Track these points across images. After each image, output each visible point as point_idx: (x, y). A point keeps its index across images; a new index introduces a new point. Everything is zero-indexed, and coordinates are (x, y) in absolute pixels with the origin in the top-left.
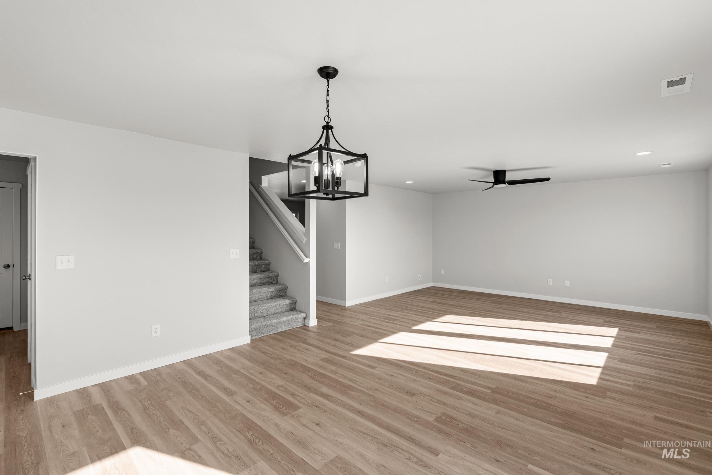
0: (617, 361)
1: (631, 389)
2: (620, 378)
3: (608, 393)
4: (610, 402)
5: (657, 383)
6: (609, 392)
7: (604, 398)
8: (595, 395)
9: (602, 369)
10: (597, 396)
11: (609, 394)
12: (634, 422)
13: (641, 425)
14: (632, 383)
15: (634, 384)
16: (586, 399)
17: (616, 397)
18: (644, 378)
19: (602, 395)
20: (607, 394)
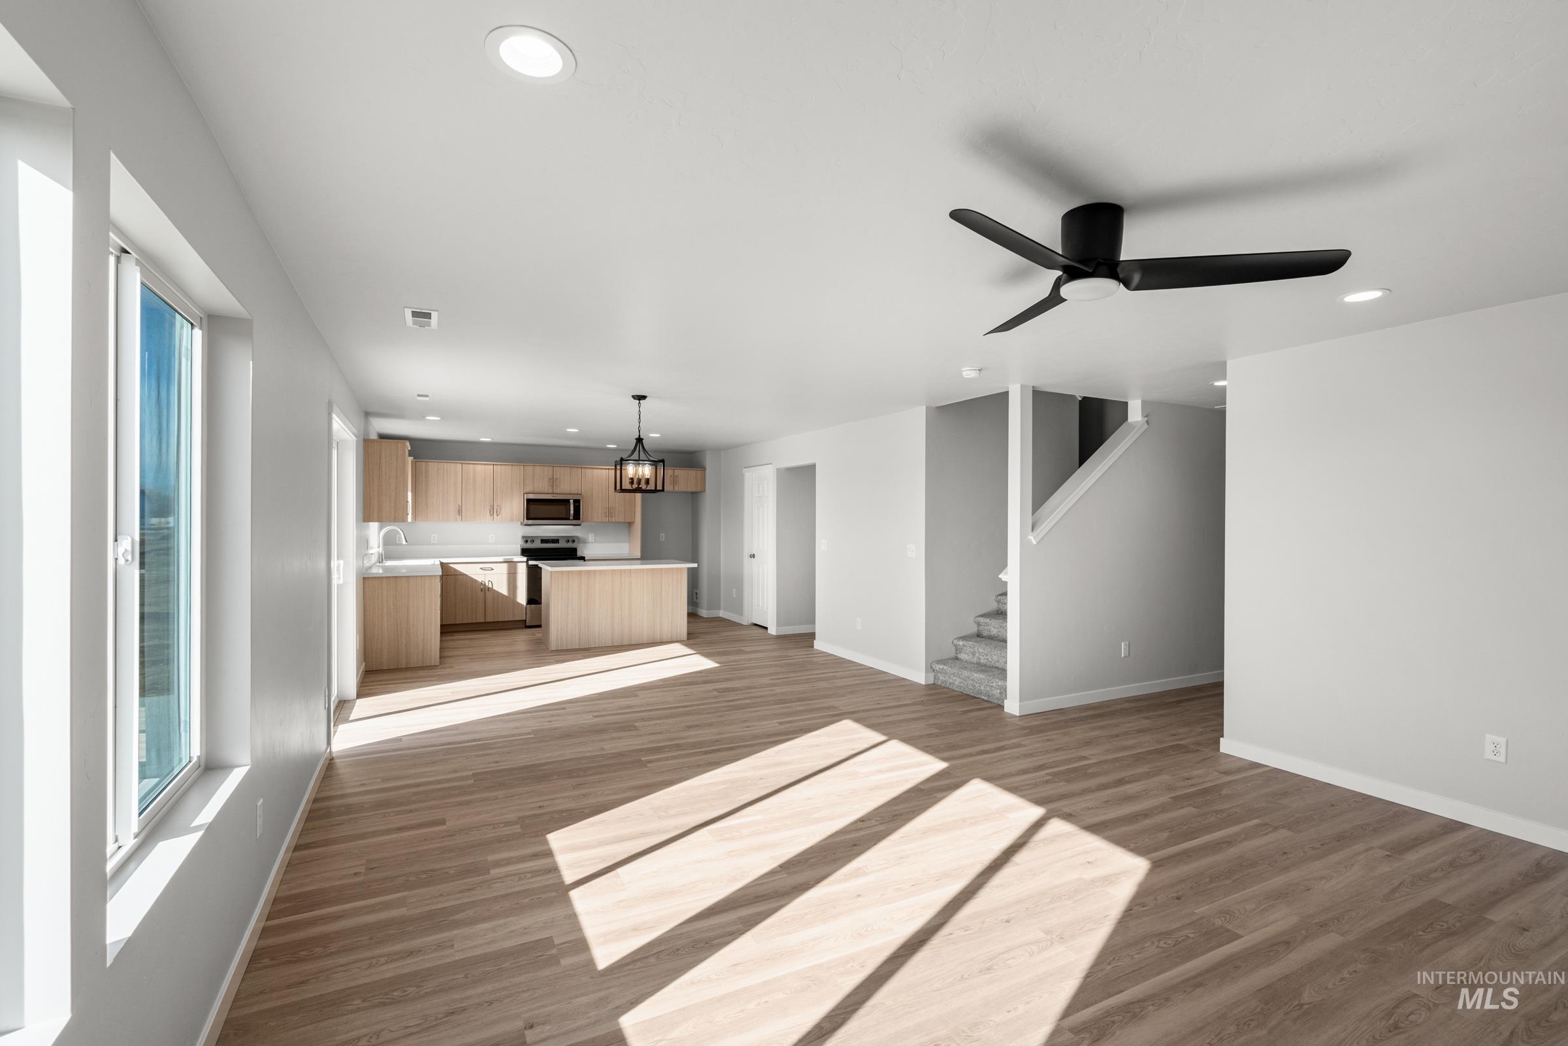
0: (556, 942)
1: (490, 858)
2: (520, 875)
3: (520, 830)
4: (508, 816)
5: (446, 905)
6: (519, 833)
7: (519, 818)
8: (534, 816)
9: (563, 882)
10: (530, 816)
11: (517, 829)
12: (468, 803)
13: (460, 804)
14: (494, 872)
15: (489, 873)
16: (541, 804)
17: (504, 829)
18: (473, 904)
19: (526, 822)
20: (519, 826)
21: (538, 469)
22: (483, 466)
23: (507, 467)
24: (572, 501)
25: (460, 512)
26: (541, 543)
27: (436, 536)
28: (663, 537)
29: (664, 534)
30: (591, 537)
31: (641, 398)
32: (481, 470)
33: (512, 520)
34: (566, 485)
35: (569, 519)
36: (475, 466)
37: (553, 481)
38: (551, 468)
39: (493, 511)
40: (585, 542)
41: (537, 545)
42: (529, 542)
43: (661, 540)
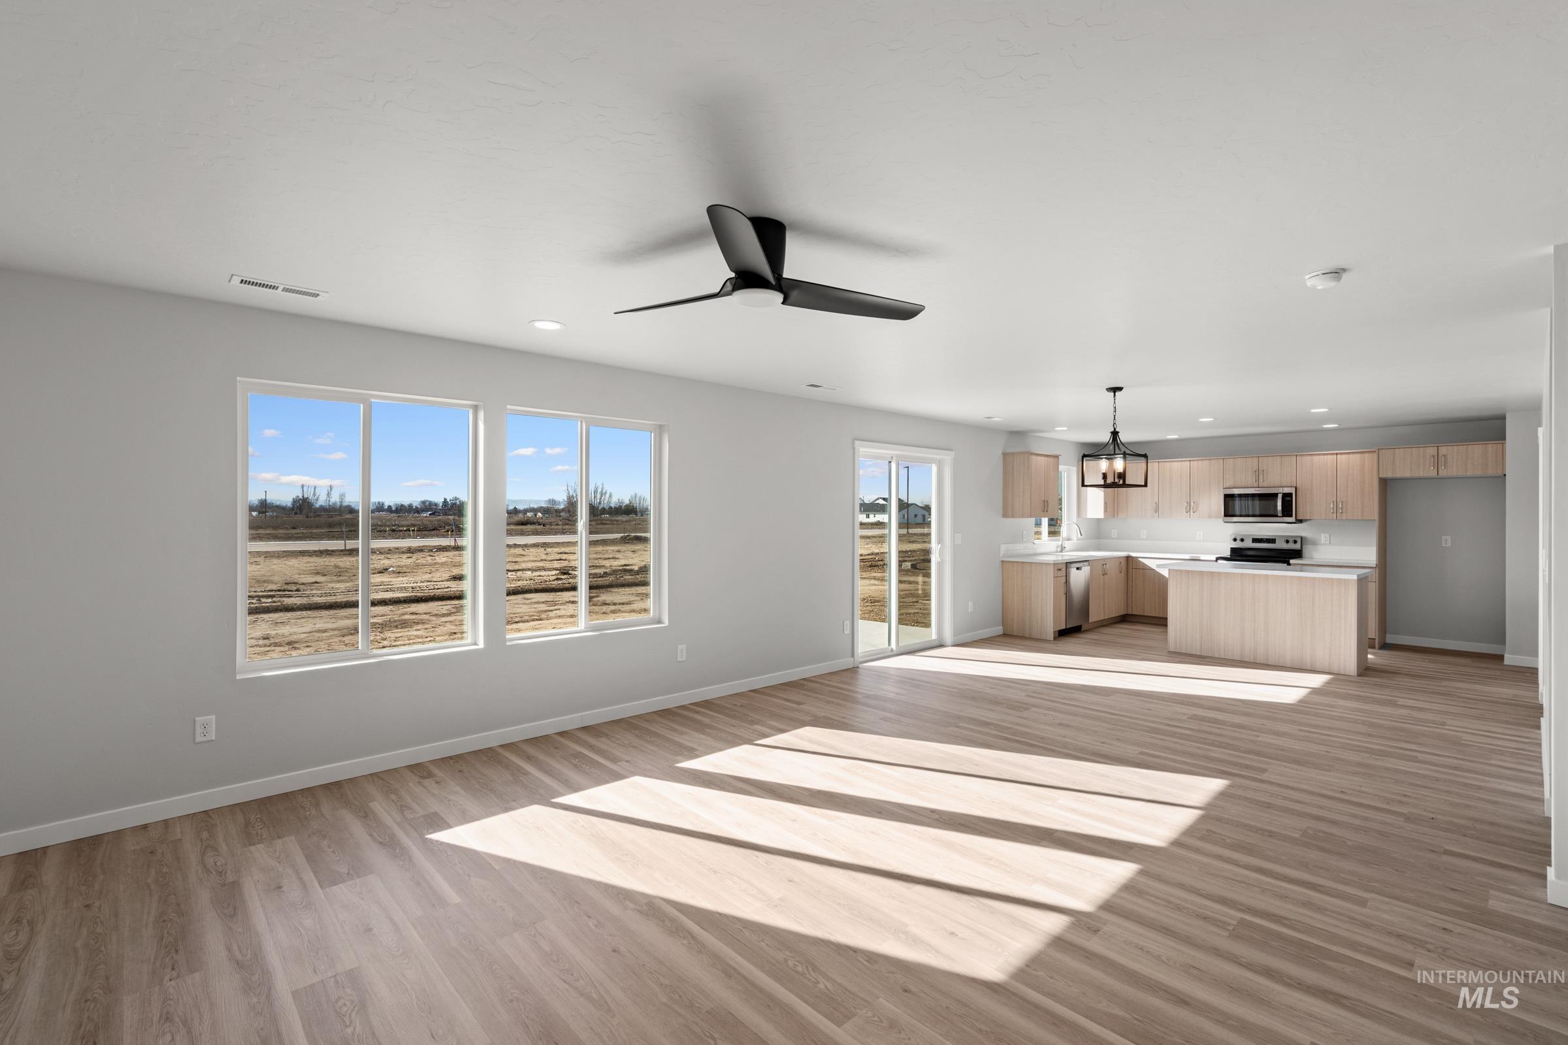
21: (1240, 462)
22: (1180, 463)
23: (1205, 462)
24: (1280, 496)
25: (1157, 510)
26: (1253, 542)
27: (1116, 531)
28: (1447, 541)
29: (1449, 538)
30: (1323, 538)
31: (1115, 390)
32: (1178, 467)
33: (1210, 517)
34: (1277, 478)
35: (1277, 516)
36: (1172, 463)
37: (1258, 473)
38: (1256, 460)
39: (1190, 508)
40: (1315, 543)
41: (1248, 544)
42: (1238, 541)
43: (1444, 545)
